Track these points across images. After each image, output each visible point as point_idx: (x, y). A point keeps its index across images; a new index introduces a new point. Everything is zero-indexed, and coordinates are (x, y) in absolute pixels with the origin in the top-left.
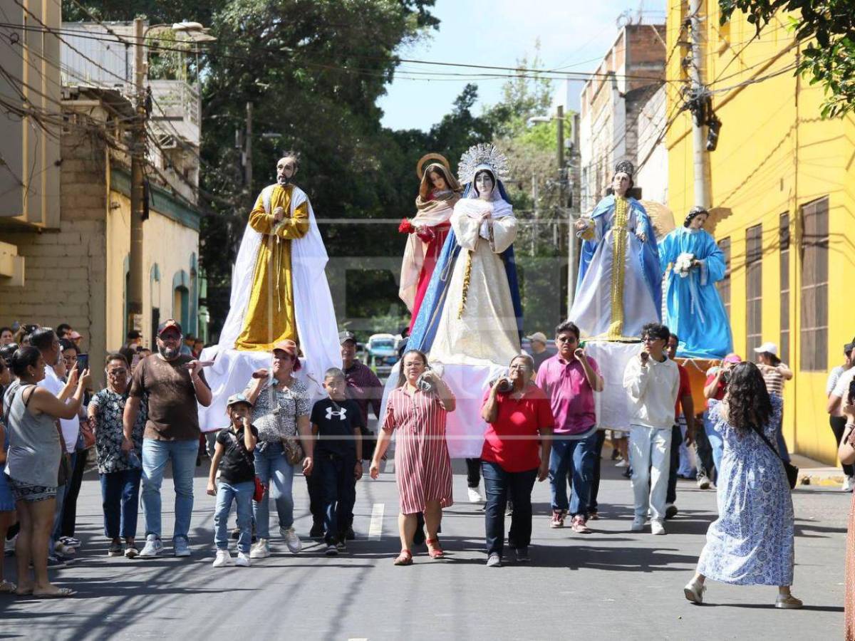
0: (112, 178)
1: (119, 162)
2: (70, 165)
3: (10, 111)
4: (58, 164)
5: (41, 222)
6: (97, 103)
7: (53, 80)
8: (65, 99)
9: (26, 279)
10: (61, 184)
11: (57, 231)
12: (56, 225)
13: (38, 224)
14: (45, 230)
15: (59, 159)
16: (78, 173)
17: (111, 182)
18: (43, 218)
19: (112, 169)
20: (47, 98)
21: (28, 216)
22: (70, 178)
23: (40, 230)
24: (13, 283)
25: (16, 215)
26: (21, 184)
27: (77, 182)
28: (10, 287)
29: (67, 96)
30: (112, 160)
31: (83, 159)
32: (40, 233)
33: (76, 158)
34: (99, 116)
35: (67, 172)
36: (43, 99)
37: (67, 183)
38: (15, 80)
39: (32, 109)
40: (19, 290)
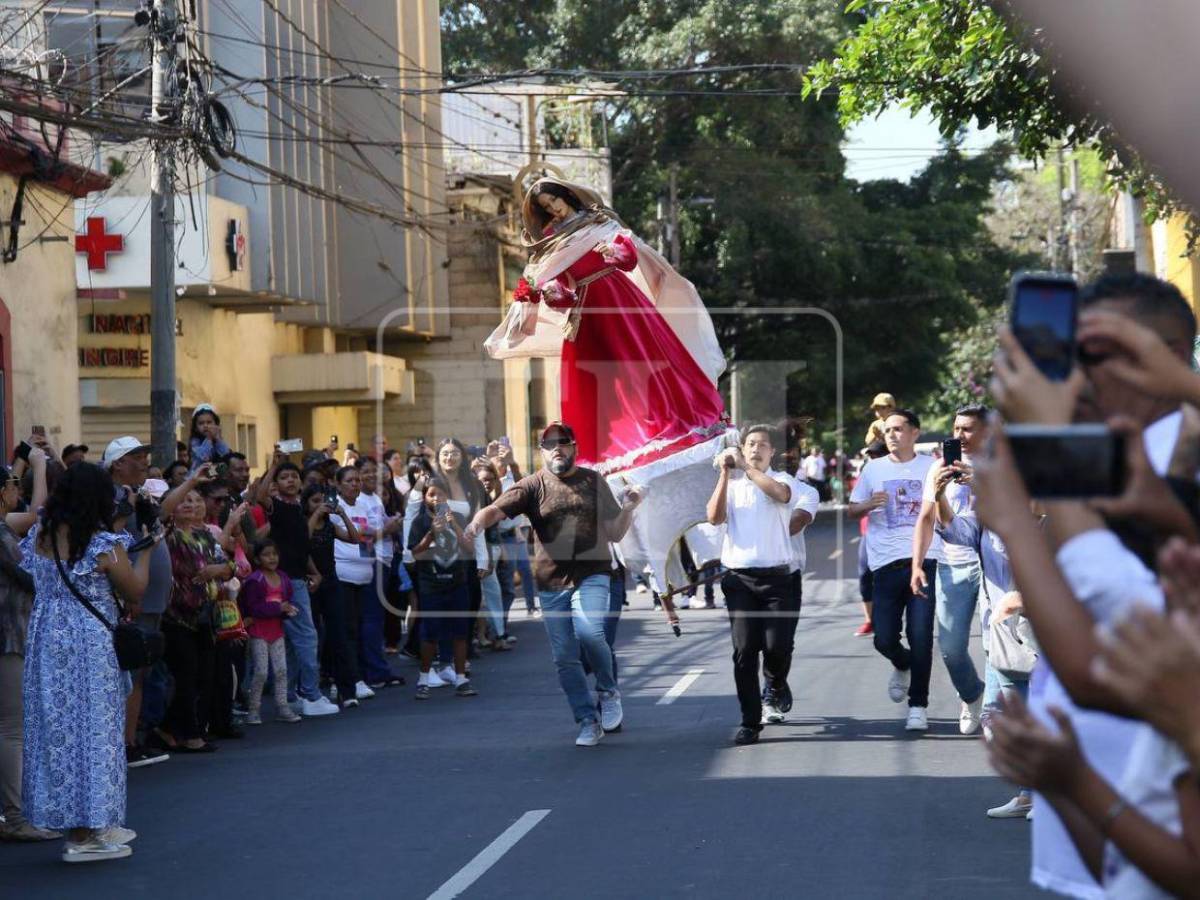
0: (507, 276)
1: (515, 257)
2: (459, 264)
3: (396, 223)
4: (446, 265)
5: (428, 330)
6: (486, 190)
7: (436, 164)
8: (451, 189)
9: (416, 395)
10: (450, 285)
11: (447, 339)
12: (446, 332)
13: (426, 333)
14: (434, 339)
15: (447, 260)
16: (468, 272)
17: (505, 280)
18: (432, 326)
19: (506, 265)
20: (431, 200)
21: (416, 325)
22: (460, 277)
23: (428, 339)
24: (402, 401)
25: (402, 325)
26: (406, 290)
27: (467, 282)
28: (398, 406)
29: (452, 185)
30: (506, 256)
31: (474, 256)
32: (428, 342)
33: (465, 255)
34: (489, 206)
35: (456, 272)
36: (427, 203)
37: (456, 285)
38: (396, 188)
39: (419, 218)
40: (410, 408)
